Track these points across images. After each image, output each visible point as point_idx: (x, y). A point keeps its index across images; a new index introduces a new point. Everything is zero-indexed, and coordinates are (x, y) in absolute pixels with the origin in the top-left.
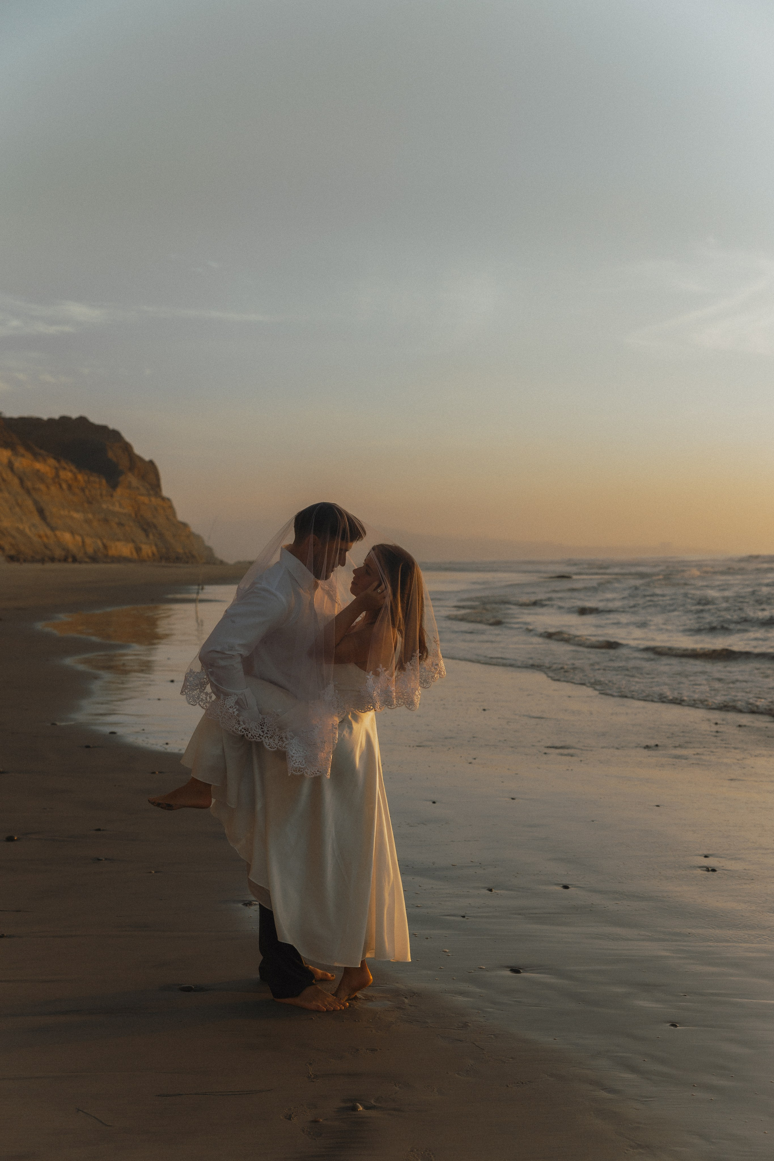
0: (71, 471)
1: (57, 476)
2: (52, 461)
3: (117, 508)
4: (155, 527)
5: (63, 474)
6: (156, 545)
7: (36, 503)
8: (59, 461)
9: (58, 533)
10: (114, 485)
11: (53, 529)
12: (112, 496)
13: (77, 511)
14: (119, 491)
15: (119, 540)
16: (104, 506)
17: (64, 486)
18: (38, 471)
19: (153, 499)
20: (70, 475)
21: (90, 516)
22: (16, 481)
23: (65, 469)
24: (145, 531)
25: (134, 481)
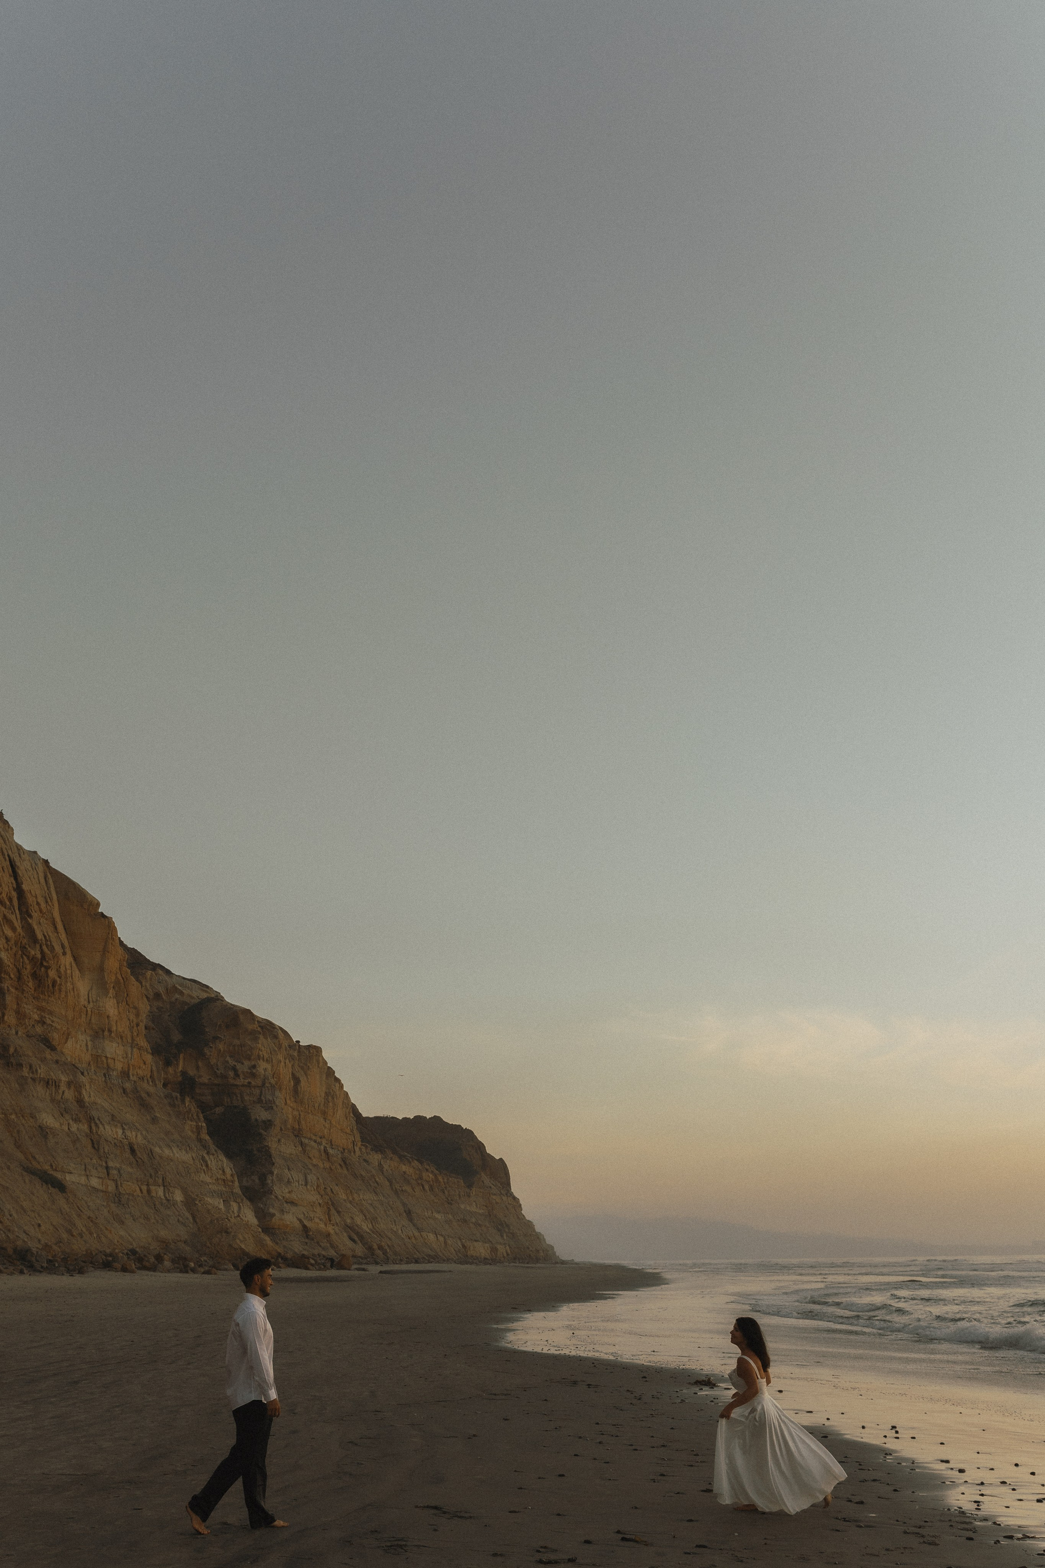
0: (432, 1172)
1: (421, 1178)
2: (416, 1163)
3: (474, 1209)
4: (508, 1226)
5: (424, 1175)
6: (509, 1245)
7: (404, 1204)
8: (421, 1163)
9: (424, 1234)
10: (470, 1186)
11: (419, 1230)
12: (469, 1196)
13: (439, 1212)
14: (474, 1189)
15: (476, 1241)
16: (462, 1207)
17: (427, 1187)
18: (405, 1172)
19: (504, 1198)
20: (431, 1175)
21: (450, 1216)
22: (387, 1183)
23: (427, 1170)
24: (499, 1230)
25: (487, 1181)
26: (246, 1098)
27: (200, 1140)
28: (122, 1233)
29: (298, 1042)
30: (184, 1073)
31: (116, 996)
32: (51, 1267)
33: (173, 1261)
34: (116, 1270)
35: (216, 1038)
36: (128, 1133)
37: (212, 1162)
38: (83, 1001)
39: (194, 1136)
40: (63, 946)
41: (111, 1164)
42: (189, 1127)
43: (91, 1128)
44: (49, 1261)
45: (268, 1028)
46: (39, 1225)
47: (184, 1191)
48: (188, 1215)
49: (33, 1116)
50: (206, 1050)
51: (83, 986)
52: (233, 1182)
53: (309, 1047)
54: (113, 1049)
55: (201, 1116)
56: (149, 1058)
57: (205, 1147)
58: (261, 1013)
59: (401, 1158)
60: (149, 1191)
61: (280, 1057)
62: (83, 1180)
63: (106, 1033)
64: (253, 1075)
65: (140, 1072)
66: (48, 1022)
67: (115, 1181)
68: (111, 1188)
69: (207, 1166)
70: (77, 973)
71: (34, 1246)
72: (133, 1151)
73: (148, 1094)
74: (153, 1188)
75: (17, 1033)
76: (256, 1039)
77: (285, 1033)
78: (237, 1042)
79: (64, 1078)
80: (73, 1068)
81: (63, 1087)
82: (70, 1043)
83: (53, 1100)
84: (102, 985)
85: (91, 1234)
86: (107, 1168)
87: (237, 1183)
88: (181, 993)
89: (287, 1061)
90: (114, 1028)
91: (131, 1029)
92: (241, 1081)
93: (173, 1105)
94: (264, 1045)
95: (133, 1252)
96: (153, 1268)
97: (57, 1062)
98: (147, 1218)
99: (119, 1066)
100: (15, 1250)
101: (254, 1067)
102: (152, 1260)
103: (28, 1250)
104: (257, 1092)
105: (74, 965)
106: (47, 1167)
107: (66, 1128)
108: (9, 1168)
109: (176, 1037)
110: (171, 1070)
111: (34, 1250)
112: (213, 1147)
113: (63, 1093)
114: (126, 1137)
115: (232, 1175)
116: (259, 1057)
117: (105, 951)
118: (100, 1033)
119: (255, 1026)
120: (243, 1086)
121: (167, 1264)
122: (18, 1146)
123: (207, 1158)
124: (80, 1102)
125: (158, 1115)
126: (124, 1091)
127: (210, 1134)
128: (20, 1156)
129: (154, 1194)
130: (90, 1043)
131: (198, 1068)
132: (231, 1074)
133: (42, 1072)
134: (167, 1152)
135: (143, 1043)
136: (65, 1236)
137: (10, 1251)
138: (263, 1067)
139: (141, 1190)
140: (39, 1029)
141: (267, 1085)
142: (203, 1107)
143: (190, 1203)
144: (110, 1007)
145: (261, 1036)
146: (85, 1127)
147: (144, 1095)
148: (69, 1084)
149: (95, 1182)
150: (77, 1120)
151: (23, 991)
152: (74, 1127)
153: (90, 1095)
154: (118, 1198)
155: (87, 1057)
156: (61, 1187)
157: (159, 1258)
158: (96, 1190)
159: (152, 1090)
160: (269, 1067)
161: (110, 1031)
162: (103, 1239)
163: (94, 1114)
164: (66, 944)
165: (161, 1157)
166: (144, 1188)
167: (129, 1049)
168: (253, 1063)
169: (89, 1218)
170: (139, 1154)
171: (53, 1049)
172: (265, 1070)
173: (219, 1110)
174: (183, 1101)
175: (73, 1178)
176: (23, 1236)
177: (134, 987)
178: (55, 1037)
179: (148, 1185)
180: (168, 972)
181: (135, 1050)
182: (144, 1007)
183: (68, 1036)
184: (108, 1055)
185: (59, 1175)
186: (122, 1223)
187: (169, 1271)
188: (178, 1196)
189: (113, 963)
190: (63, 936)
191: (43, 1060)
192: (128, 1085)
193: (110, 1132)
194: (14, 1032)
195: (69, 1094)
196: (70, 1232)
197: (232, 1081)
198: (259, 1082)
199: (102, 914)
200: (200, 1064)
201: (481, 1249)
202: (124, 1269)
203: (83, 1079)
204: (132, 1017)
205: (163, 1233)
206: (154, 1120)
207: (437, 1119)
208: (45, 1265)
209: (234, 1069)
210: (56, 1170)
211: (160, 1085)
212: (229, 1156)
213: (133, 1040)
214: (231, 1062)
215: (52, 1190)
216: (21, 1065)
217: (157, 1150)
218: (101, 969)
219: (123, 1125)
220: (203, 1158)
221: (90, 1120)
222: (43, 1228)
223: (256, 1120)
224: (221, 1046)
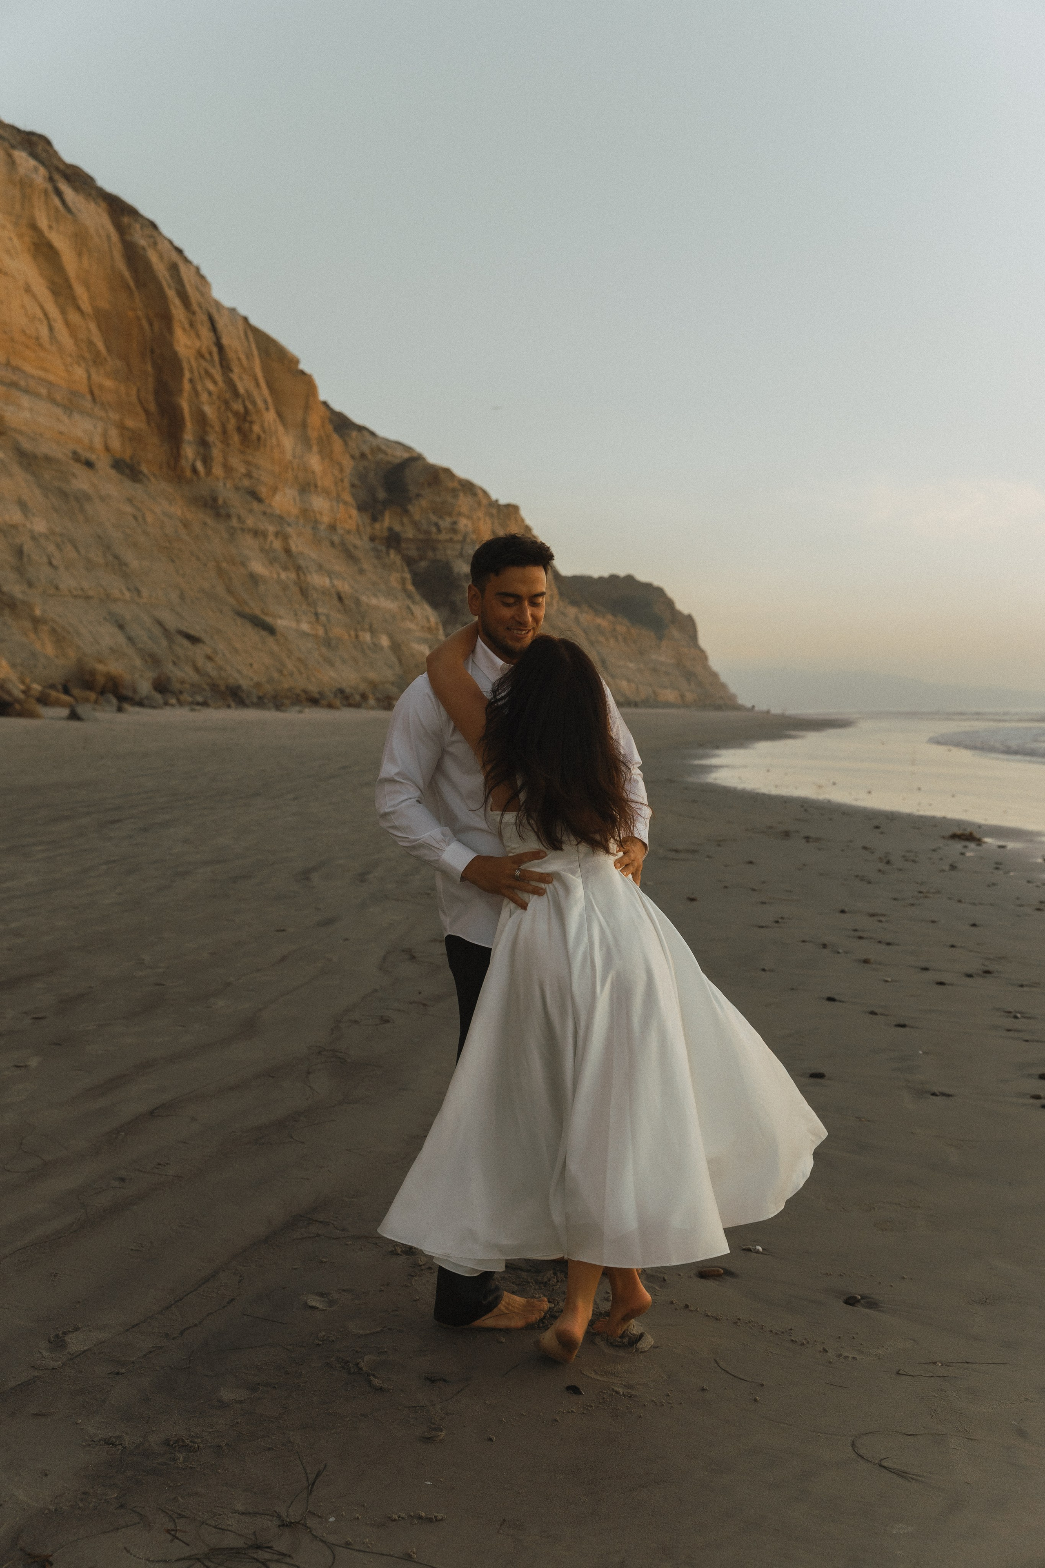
3: (663, 659)
8: (615, 616)
12: (659, 648)
16: (653, 657)
17: (621, 640)
18: (599, 625)
24: (687, 679)
25: (676, 633)
26: (449, 552)
27: (405, 590)
28: (332, 674)
29: (497, 501)
30: (390, 529)
31: (320, 452)
32: (260, 703)
33: (378, 700)
34: (322, 706)
35: (418, 496)
36: (336, 582)
37: (417, 610)
38: (289, 456)
39: (399, 587)
40: (266, 402)
41: (320, 610)
42: (394, 579)
43: (298, 576)
44: (260, 698)
45: (468, 487)
46: (251, 665)
47: (391, 637)
48: (394, 659)
49: (243, 564)
50: (410, 508)
51: (288, 442)
52: (437, 629)
53: (508, 506)
54: (319, 503)
55: (406, 569)
56: (354, 512)
57: (410, 596)
58: (461, 472)
59: (597, 612)
60: (357, 636)
61: (480, 514)
62: (293, 624)
63: (312, 488)
64: (454, 531)
65: (347, 526)
66: (255, 473)
67: (324, 626)
68: (321, 632)
69: (412, 614)
70: (281, 429)
71: (245, 684)
72: (340, 598)
73: (355, 547)
74: (361, 634)
75: (225, 485)
76: (456, 496)
77: (485, 492)
78: (438, 499)
79: (271, 529)
80: (280, 519)
81: (271, 537)
82: (278, 497)
83: (262, 550)
84: (306, 441)
85: (301, 673)
86: (317, 615)
87: (441, 632)
88: (386, 453)
89: (487, 518)
90: (319, 483)
91: (336, 484)
92: (443, 536)
93: (378, 558)
94: (464, 502)
95: (341, 691)
96: (357, 706)
97: (264, 513)
98: (355, 660)
99: (326, 519)
100: (227, 687)
101: (455, 523)
102: (358, 698)
103: (239, 687)
104: (458, 546)
105: (277, 420)
106: (257, 612)
107: (275, 576)
108: (221, 611)
109: (381, 495)
110: (377, 526)
111: (245, 687)
112: (418, 598)
113: (271, 543)
114: (334, 586)
115: (437, 624)
116: (460, 514)
117: (307, 407)
118: (306, 487)
119: (455, 484)
120: (446, 541)
121: (372, 702)
122: (230, 591)
123: (412, 606)
124: (288, 551)
125: (366, 566)
126: (333, 544)
127: (414, 583)
128: (231, 600)
129: (361, 638)
130: (298, 498)
131: (402, 524)
132: (434, 529)
133: (250, 522)
134: (374, 601)
135: (347, 497)
136: (276, 675)
137: (223, 688)
138: (464, 523)
139: (350, 635)
140: (246, 483)
141: (468, 540)
142: (409, 562)
143: (396, 647)
144: (315, 462)
145: (461, 495)
146: (293, 576)
147: (351, 548)
148: (277, 534)
149: (305, 627)
150: (285, 568)
151: (228, 445)
152: (283, 575)
153: (297, 545)
154: (328, 642)
155: (295, 511)
156: (271, 630)
157: (364, 696)
158: (305, 635)
159: (358, 543)
160: (469, 523)
161: (316, 486)
162: (313, 679)
163: (302, 562)
164: (269, 400)
165: (368, 605)
166: (353, 633)
167: (335, 504)
168: (454, 519)
169: (299, 659)
170: (346, 602)
171: (260, 500)
172: (466, 526)
173: (423, 564)
174: (388, 554)
175: (284, 623)
176: (236, 675)
177: (337, 443)
178: (263, 491)
179: (356, 630)
180: (373, 434)
181: (341, 506)
182: (348, 463)
183: (275, 490)
184: (316, 509)
185: (269, 620)
186: (332, 665)
187: (373, 708)
188: (385, 641)
189: (315, 420)
190: (266, 392)
191: (251, 511)
192: (336, 539)
193: (317, 580)
194: (221, 484)
195: (277, 544)
196: (281, 672)
197: (434, 536)
198: (459, 537)
199: (303, 373)
200: (405, 520)
201: (670, 695)
202: (330, 706)
203: (289, 530)
204: (336, 473)
205: (372, 675)
206: (361, 571)
207: (630, 579)
208: (255, 700)
209: (437, 525)
210: (266, 614)
211: (366, 538)
212: (435, 605)
213: (338, 495)
214: (434, 518)
215: (264, 633)
216: (229, 516)
217: (364, 599)
218: (304, 425)
219: (330, 574)
220: (409, 608)
221: (298, 569)
222: (255, 666)
223: (459, 574)
224: (424, 503)
